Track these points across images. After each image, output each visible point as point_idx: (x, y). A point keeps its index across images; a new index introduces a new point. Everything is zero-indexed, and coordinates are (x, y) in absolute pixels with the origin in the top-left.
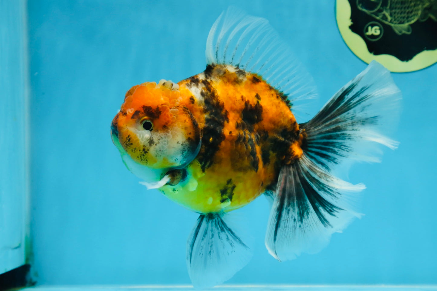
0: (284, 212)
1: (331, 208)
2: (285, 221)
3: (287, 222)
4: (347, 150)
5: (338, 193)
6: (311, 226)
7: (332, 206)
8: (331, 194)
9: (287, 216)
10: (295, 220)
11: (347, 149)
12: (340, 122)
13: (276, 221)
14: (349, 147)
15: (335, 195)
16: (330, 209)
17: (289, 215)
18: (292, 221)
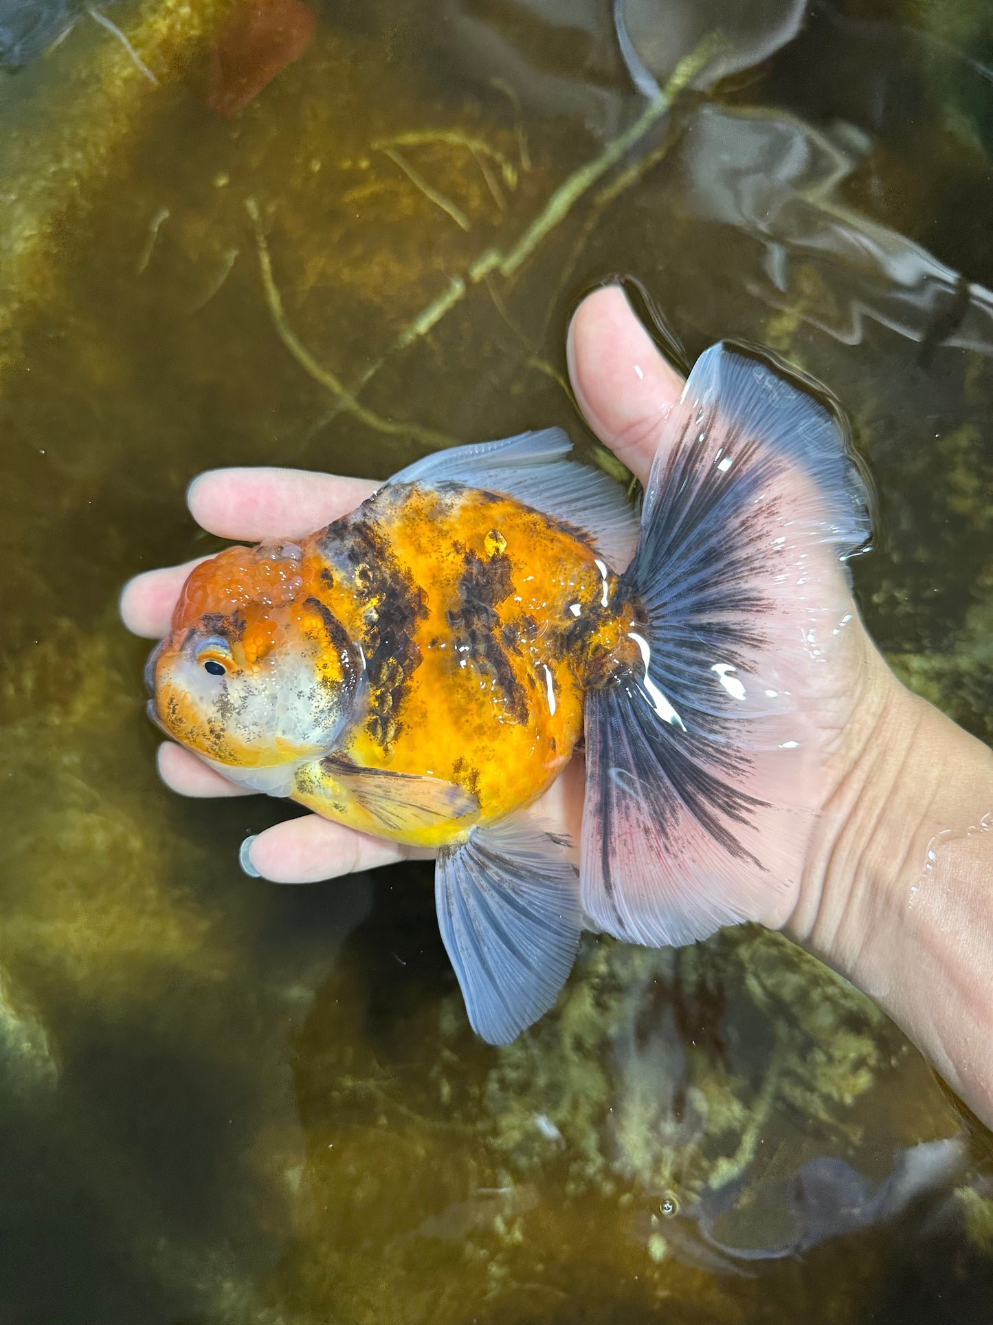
0: (616, 816)
1: (728, 796)
2: (624, 837)
3: (632, 839)
4: (759, 608)
5: (742, 759)
6: (690, 843)
7: (731, 792)
8: (723, 764)
9: (627, 823)
10: (647, 831)
11: (757, 605)
12: (710, 536)
13: (601, 841)
14: (760, 599)
15: (734, 763)
16: (726, 799)
17: (630, 819)
18: (642, 833)
